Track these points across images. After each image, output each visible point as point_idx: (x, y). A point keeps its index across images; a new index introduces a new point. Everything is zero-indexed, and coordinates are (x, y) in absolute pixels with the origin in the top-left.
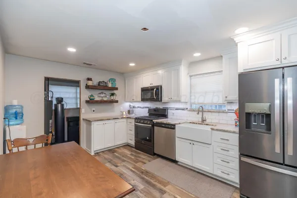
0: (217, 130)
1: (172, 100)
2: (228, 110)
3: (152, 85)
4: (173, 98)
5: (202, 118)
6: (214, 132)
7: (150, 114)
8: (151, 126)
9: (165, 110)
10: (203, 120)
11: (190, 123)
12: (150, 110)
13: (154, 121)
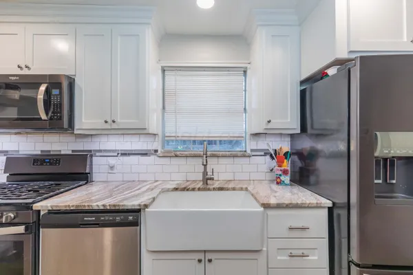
0: (279, 206)
1: (114, 126)
2: (252, 150)
3: (25, 72)
4: (118, 120)
5: (205, 173)
6: (271, 213)
7: (13, 176)
8: (21, 229)
9: (83, 158)
10: (206, 179)
11: (176, 189)
12: (12, 162)
13: (36, 206)
